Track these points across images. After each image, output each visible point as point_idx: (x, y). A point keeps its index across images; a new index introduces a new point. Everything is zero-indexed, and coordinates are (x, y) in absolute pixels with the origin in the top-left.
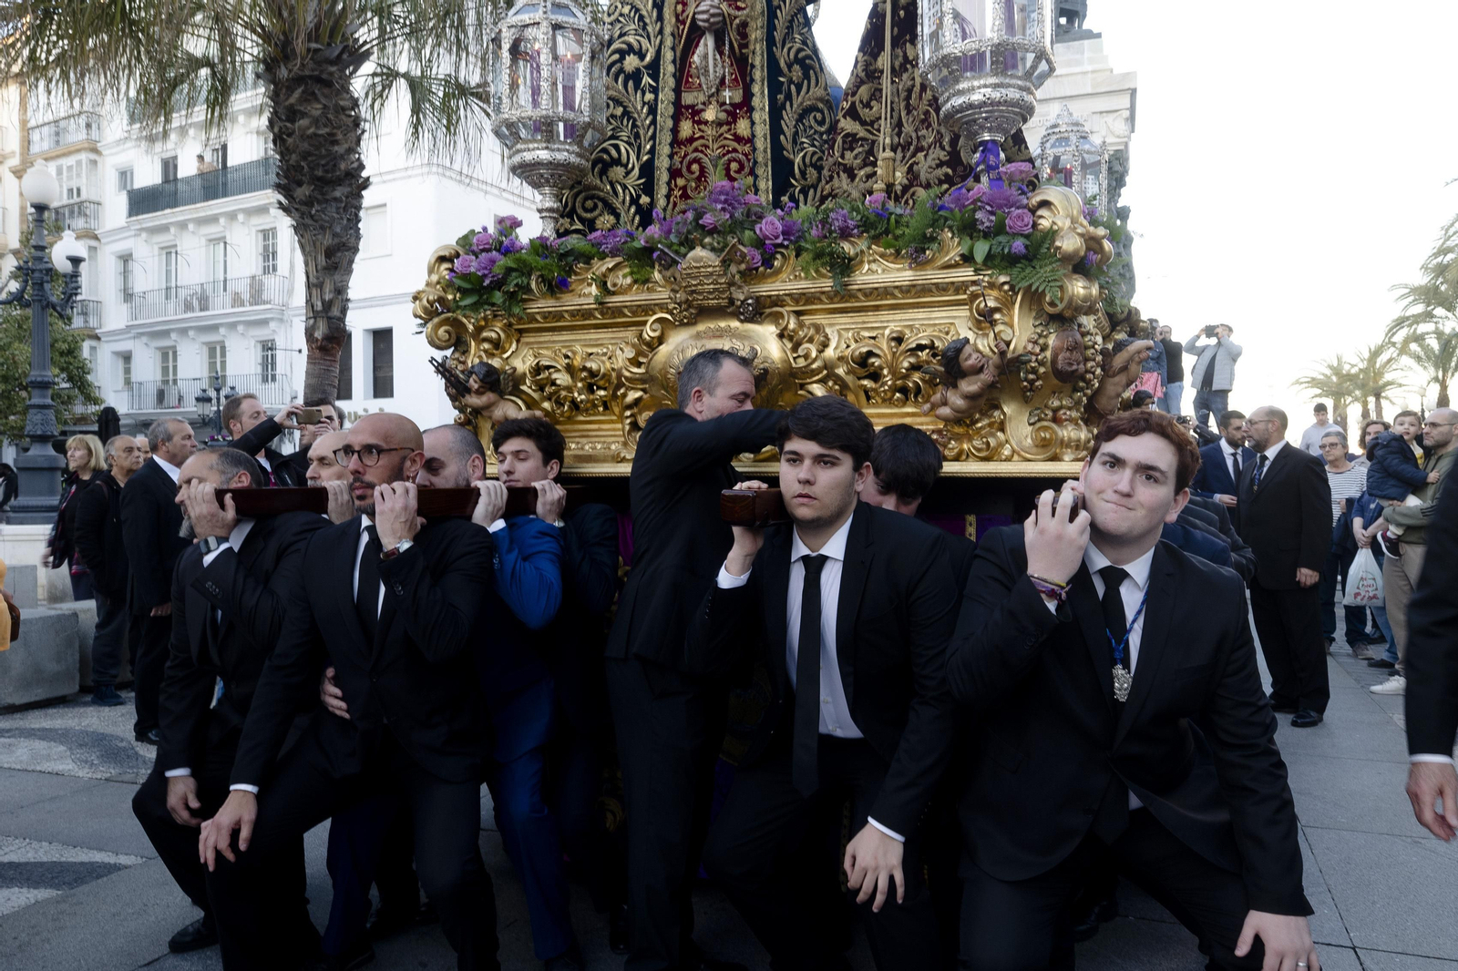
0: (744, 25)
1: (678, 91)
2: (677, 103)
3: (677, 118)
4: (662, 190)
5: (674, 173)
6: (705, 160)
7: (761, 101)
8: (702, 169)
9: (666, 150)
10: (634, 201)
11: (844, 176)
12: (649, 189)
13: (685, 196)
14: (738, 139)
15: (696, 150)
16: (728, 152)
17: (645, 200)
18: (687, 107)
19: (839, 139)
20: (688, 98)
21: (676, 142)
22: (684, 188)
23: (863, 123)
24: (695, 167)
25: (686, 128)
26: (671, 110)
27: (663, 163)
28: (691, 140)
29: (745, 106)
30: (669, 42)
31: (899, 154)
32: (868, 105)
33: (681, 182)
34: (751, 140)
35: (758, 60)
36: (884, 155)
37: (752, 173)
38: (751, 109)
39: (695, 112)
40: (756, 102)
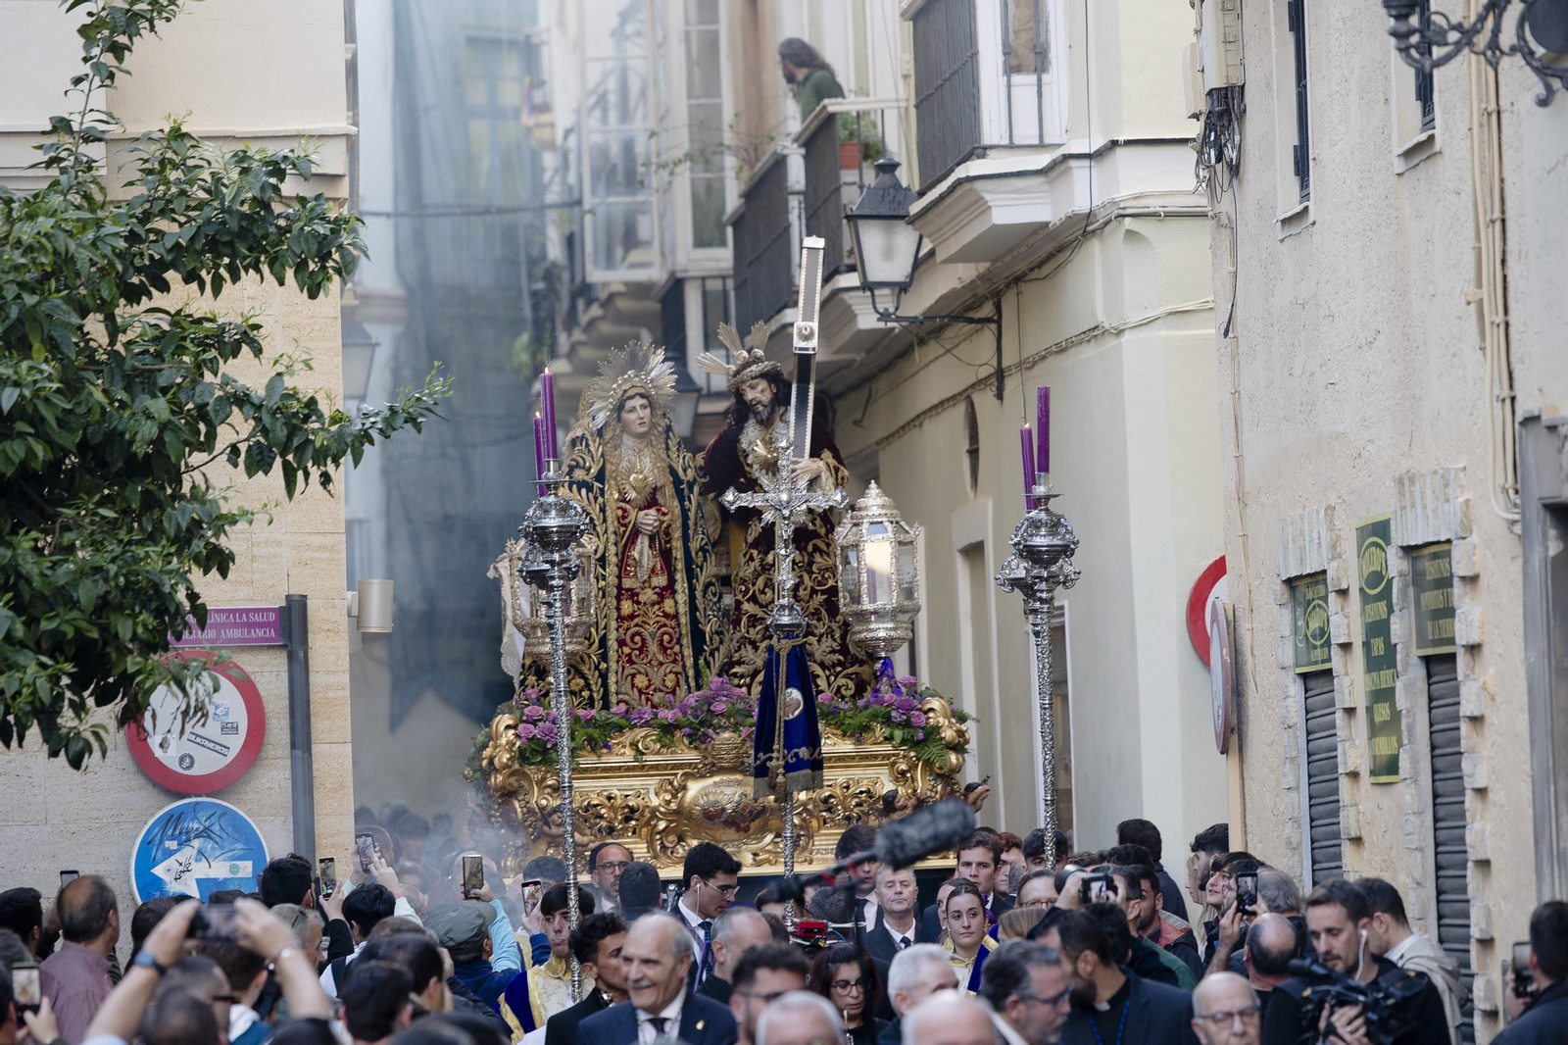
1: (619, 577)
2: (619, 587)
3: (619, 598)
4: (613, 655)
5: (621, 643)
6: (645, 634)
7: (681, 585)
8: (643, 640)
9: (614, 624)
10: (597, 667)
12: (604, 657)
13: (631, 661)
14: (667, 615)
15: (637, 625)
16: (661, 627)
17: (603, 666)
18: (627, 590)
19: (745, 619)
20: (627, 583)
21: (620, 618)
22: (629, 655)
23: (761, 606)
24: (637, 638)
25: (627, 607)
26: (615, 591)
27: (613, 636)
28: (632, 617)
29: (670, 589)
30: (612, 538)
32: (763, 592)
33: (627, 650)
34: (676, 617)
35: (678, 554)
37: (679, 642)
38: (674, 592)
39: (633, 595)
40: (678, 586)
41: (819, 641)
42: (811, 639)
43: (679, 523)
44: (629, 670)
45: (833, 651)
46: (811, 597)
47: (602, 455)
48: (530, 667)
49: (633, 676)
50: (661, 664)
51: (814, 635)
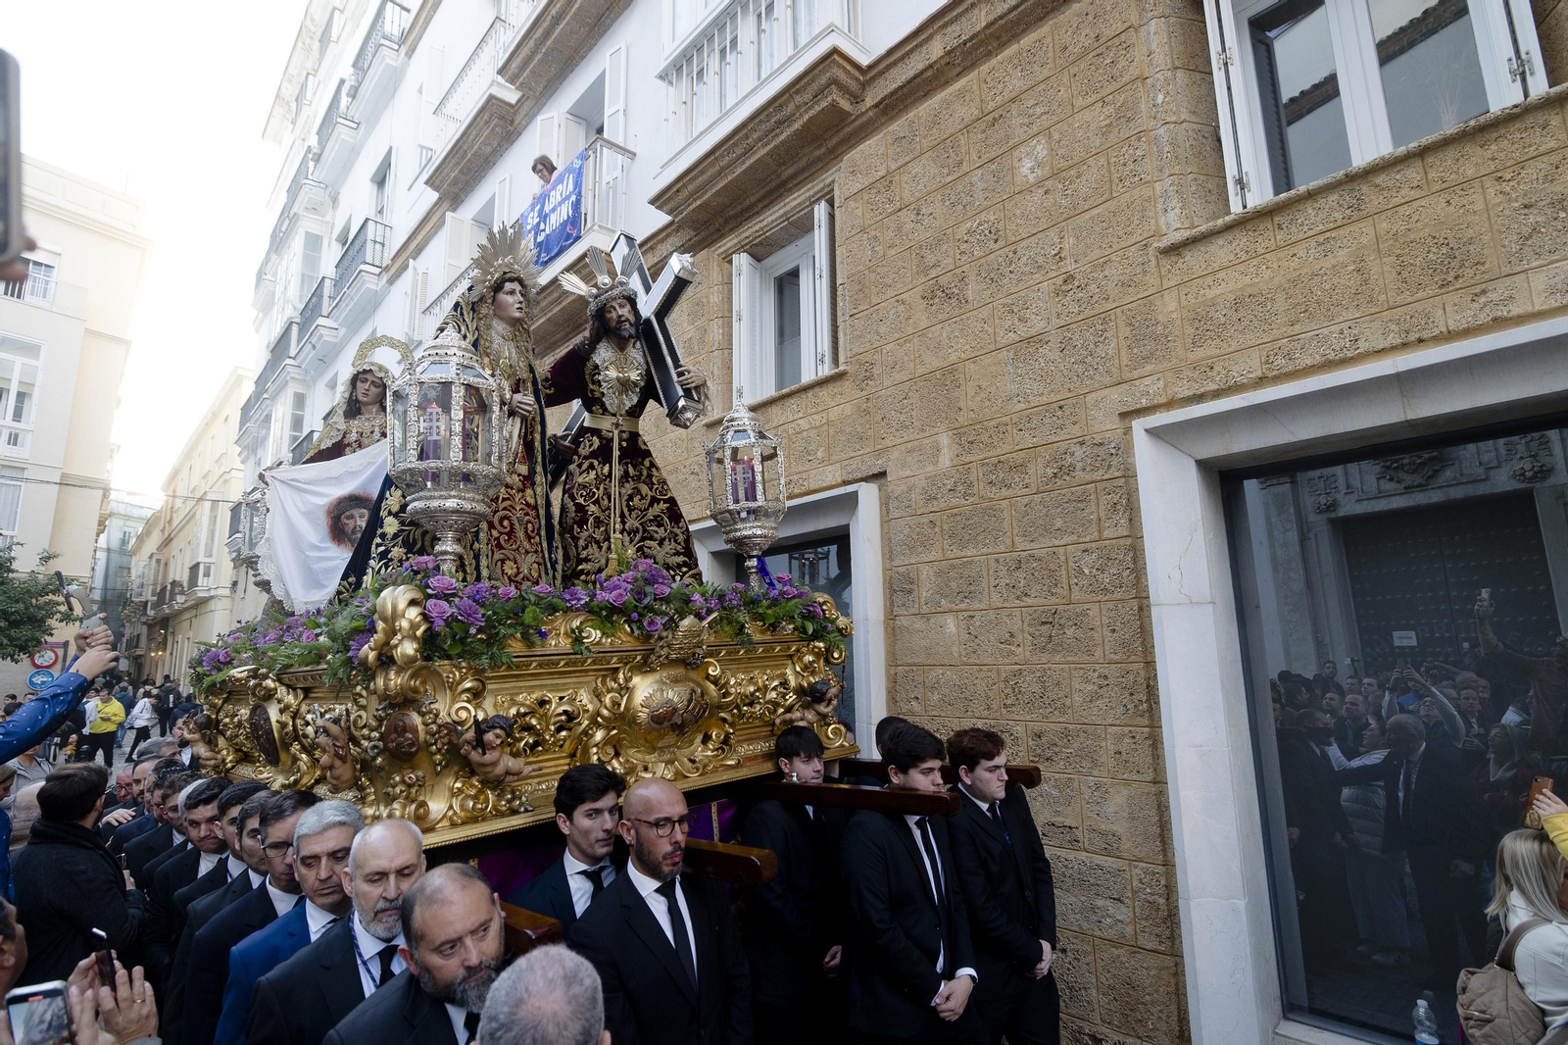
0: (533, 418)
4: (483, 536)
5: (491, 525)
6: (514, 518)
7: (540, 478)
8: (512, 525)
10: (471, 547)
11: (595, 546)
12: (476, 537)
13: (499, 546)
14: (528, 505)
15: (505, 509)
16: (525, 515)
17: (477, 546)
19: (591, 519)
22: (498, 539)
24: (506, 523)
28: (500, 499)
29: (530, 480)
31: (627, 539)
33: (495, 533)
34: (535, 508)
35: (539, 447)
36: (616, 537)
37: (539, 534)
38: (533, 484)
40: (538, 478)
41: (661, 544)
42: (648, 543)
43: (538, 419)
44: (498, 555)
45: (678, 554)
46: (651, 505)
47: (477, 329)
48: (396, 536)
49: (503, 561)
50: (527, 552)
51: (652, 538)
